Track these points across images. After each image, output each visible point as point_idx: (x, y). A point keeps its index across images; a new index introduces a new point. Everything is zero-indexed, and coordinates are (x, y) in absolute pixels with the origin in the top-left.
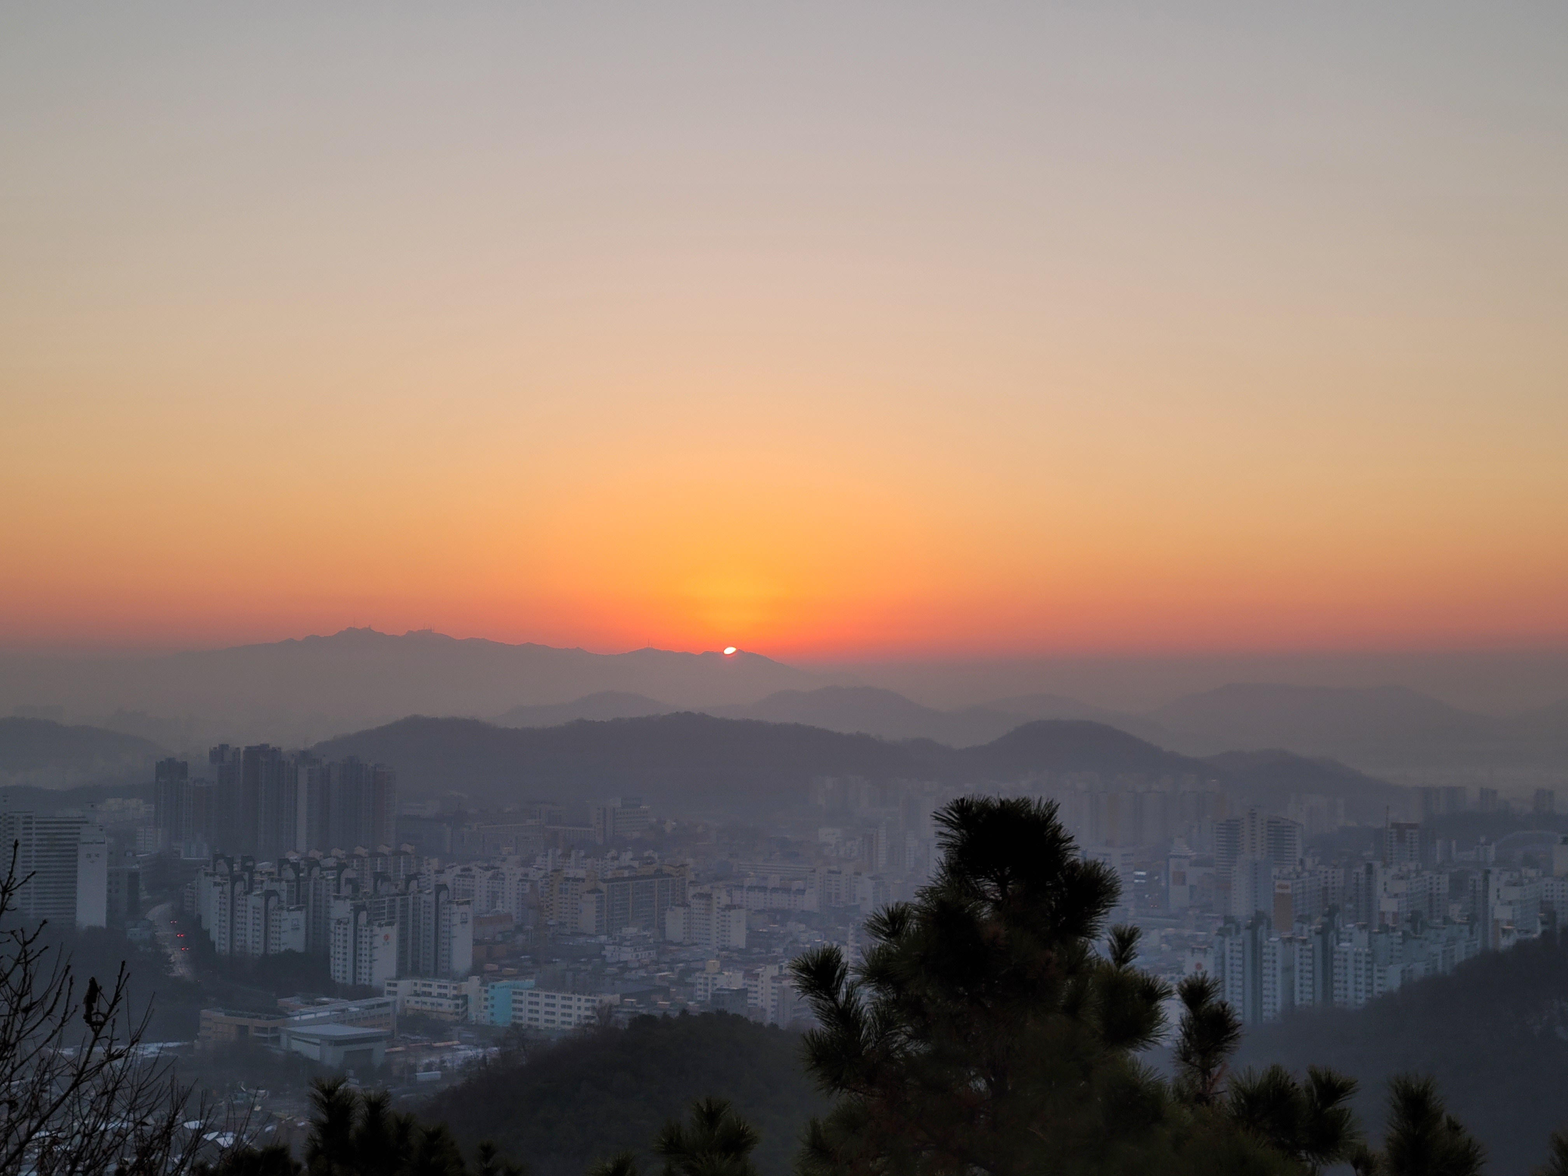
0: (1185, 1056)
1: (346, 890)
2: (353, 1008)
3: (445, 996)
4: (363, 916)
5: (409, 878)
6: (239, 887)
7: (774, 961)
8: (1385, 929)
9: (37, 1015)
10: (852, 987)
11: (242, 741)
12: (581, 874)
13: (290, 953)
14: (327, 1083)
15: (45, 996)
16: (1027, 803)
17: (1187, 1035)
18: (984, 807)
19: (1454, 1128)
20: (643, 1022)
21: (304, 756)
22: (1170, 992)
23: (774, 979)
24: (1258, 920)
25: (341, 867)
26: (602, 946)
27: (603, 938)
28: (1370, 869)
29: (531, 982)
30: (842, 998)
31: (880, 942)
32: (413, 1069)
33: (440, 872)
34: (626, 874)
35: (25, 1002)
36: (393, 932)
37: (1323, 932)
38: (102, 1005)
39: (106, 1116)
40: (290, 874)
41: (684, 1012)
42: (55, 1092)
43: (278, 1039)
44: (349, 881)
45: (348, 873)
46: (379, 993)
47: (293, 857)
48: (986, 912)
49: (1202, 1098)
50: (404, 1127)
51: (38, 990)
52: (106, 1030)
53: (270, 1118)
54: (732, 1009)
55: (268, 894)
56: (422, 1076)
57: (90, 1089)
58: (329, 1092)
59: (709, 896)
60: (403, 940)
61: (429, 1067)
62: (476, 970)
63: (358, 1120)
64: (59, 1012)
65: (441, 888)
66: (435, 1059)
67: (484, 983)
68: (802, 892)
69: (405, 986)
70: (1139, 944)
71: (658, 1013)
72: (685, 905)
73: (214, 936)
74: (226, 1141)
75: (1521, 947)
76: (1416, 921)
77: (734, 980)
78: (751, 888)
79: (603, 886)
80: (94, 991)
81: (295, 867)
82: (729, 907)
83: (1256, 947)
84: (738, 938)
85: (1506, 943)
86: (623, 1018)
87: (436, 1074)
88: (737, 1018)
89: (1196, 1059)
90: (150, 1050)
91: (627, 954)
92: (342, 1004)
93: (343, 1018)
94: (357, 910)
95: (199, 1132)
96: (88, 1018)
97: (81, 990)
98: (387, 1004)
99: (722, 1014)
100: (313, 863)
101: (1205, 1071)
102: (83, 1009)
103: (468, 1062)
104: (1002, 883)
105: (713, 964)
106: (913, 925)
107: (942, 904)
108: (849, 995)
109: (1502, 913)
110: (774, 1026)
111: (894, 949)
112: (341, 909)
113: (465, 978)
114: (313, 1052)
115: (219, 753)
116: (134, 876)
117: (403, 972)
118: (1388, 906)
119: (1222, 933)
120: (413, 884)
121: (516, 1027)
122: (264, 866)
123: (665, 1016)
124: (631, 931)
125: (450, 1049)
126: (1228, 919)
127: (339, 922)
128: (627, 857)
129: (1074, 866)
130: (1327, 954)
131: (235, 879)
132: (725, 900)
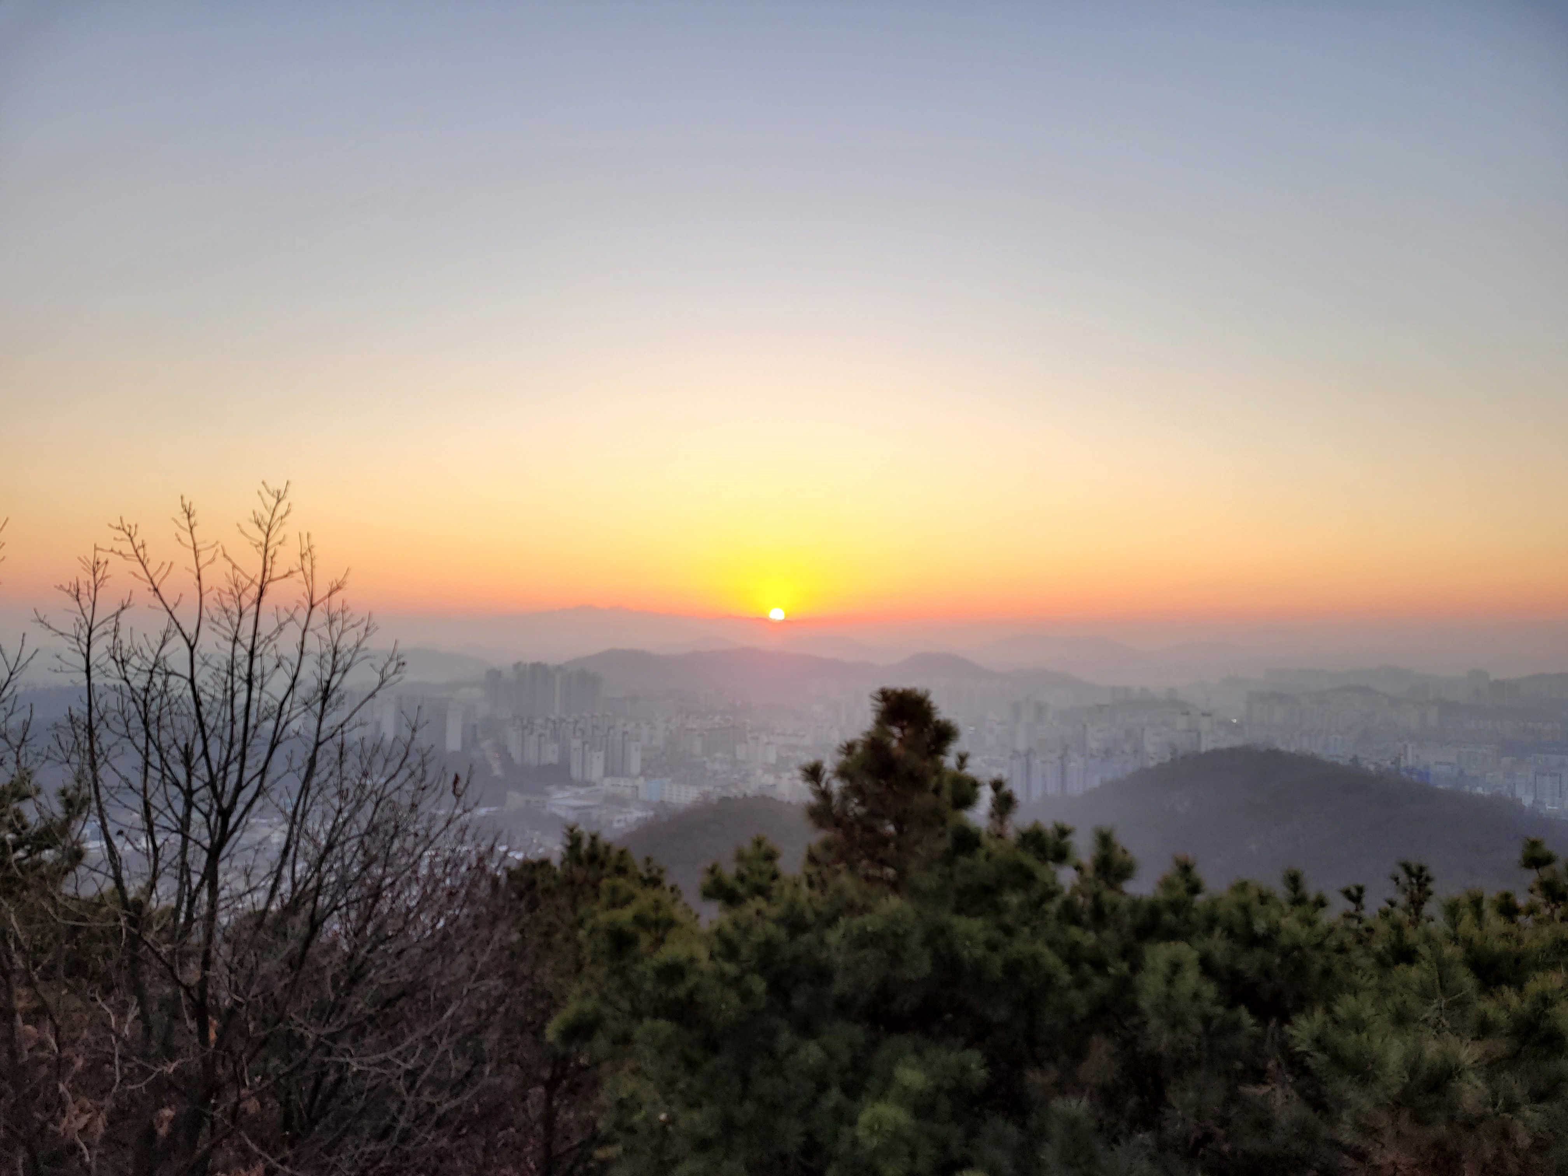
0: (992, 816)
1: (579, 734)
2: (582, 791)
3: (627, 786)
4: (587, 747)
5: (609, 729)
6: (526, 732)
7: (789, 770)
8: (1092, 756)
9: (427, 792)
10: (829, 779)
11: (529, 660)
12: (695, 726)
13: (551, 765)
14: (571, 826)
15: (433, 782)
16: (915, 690)
17: (993, 805)
18: (894, 692)
19: (1125, 851)
20: (725, 800)
21: (559, 668)
22: (984, 784)
23: (790, 779)
24: (1029, 752)
25: (576, 722)
26: (705, 762)
27: (705, 759)
28: (1085, 726)
29: (669, 780)
30: (823, 785)
31: (843, 758)
32: (611, 822)
33: (625, 725)
34: (717, 726)
35: (423, 785)
36: (601, 754)
37: (1061, 758)
38: (461, 786)
39: (462, 842)
40: (551, 725)
41: (745, 795)
42: (436, 830)
43: (544, 807)
44: (580, 729)
45: (579, 726)
46: (594, 784)
47: (553, 717)
48: (895, 743)
49: (1000, 836)
50: (608, 848)
51: (428, 781)
52: (463, 798)
53: (540, 845)
54: (770, 793)
55: (541, 735)
56: (616, 825)
57: (454, 829)
58: (571, 830)
59: (757, 738)
60: (606, 758)
61: (619, 821)
62: (643, 773)
63: (585, 845)
64: (440, 789)
65: (625, 733)
66: (622, 817)
67: (646, 780)
68: (803, 736)
69: (607, 781)
70: (969, 762)
71: (732, 796)
72: (746, 742)
73: (514, 756)
74: (519, 856)
75: (1160, 765)
76: (1108, 752)
77: (769, 779)
78: (779, 734)
79: (705, 733)
80: (457, 779)
81: (554, 722)
82: (768, 744)
83: (1028, 765)
84: (772, 759)
85: (1152, 764)
86: (714, 798)
87: (622, 825)
88: (771, 798)
89: (997, 817)
90: (482, 811)
91: (717, 766)
92: (576, 789)
93: (577, 796)
94: (584, 744)
95: (506, 852)
96: (454, 792)
97: (451, 779)
98: (597, 790)
99: (763, 797)
100: (562, 720)
101: (1001, 823)
102: (451, 788)
103: (638, 819)
104: (902, 728)
105: (759, 772)
106: (859, 750)
107: (873, 739)
108: (827, 783)
109: (1150, 749)
110: (789, 803)
111: (849, 761)
112: (576, 743)
113: (637, 777)
114: (562, 813)
115: (517, 666)
116: (475, 726)
117: (606, 775)
118: (1093, 745)
119: (1012, 758)
120: (611, 732)
121: (662, 802)
122: (539, 721)
123: (736, 797)
124: (719, 755)
125: (630, 813)
126: (1015, 751)
127: (575, 749)
128: (717, 719)
129: (938, 722)
130: (1063, 770)
131: (524, 728)
132: (765, 740)
